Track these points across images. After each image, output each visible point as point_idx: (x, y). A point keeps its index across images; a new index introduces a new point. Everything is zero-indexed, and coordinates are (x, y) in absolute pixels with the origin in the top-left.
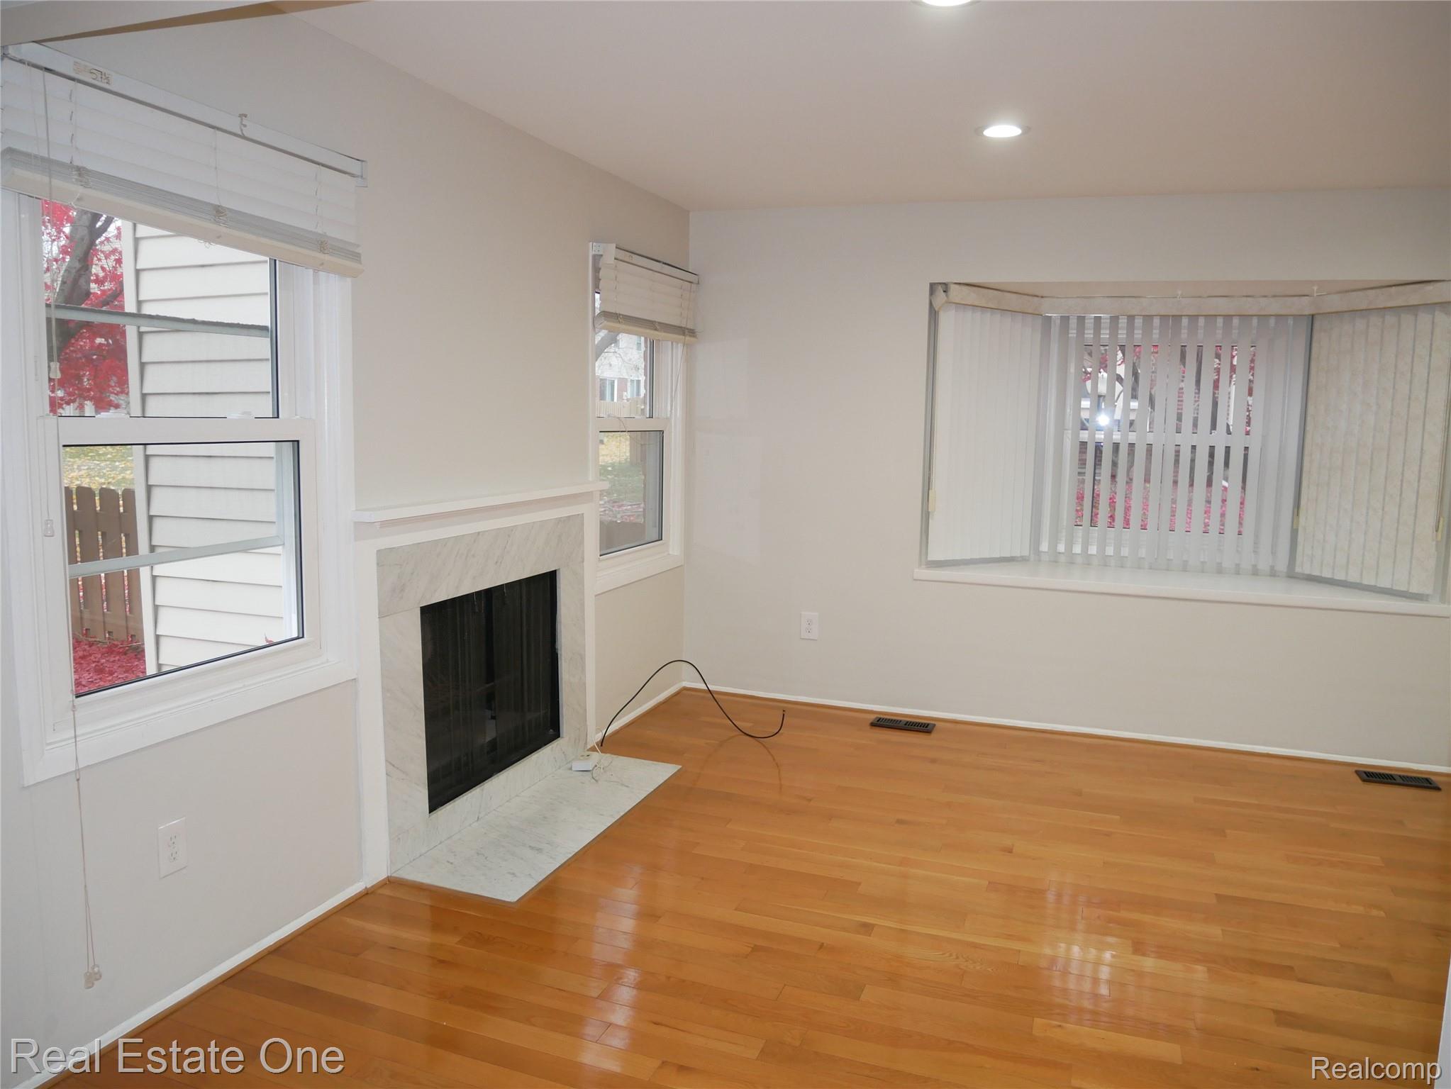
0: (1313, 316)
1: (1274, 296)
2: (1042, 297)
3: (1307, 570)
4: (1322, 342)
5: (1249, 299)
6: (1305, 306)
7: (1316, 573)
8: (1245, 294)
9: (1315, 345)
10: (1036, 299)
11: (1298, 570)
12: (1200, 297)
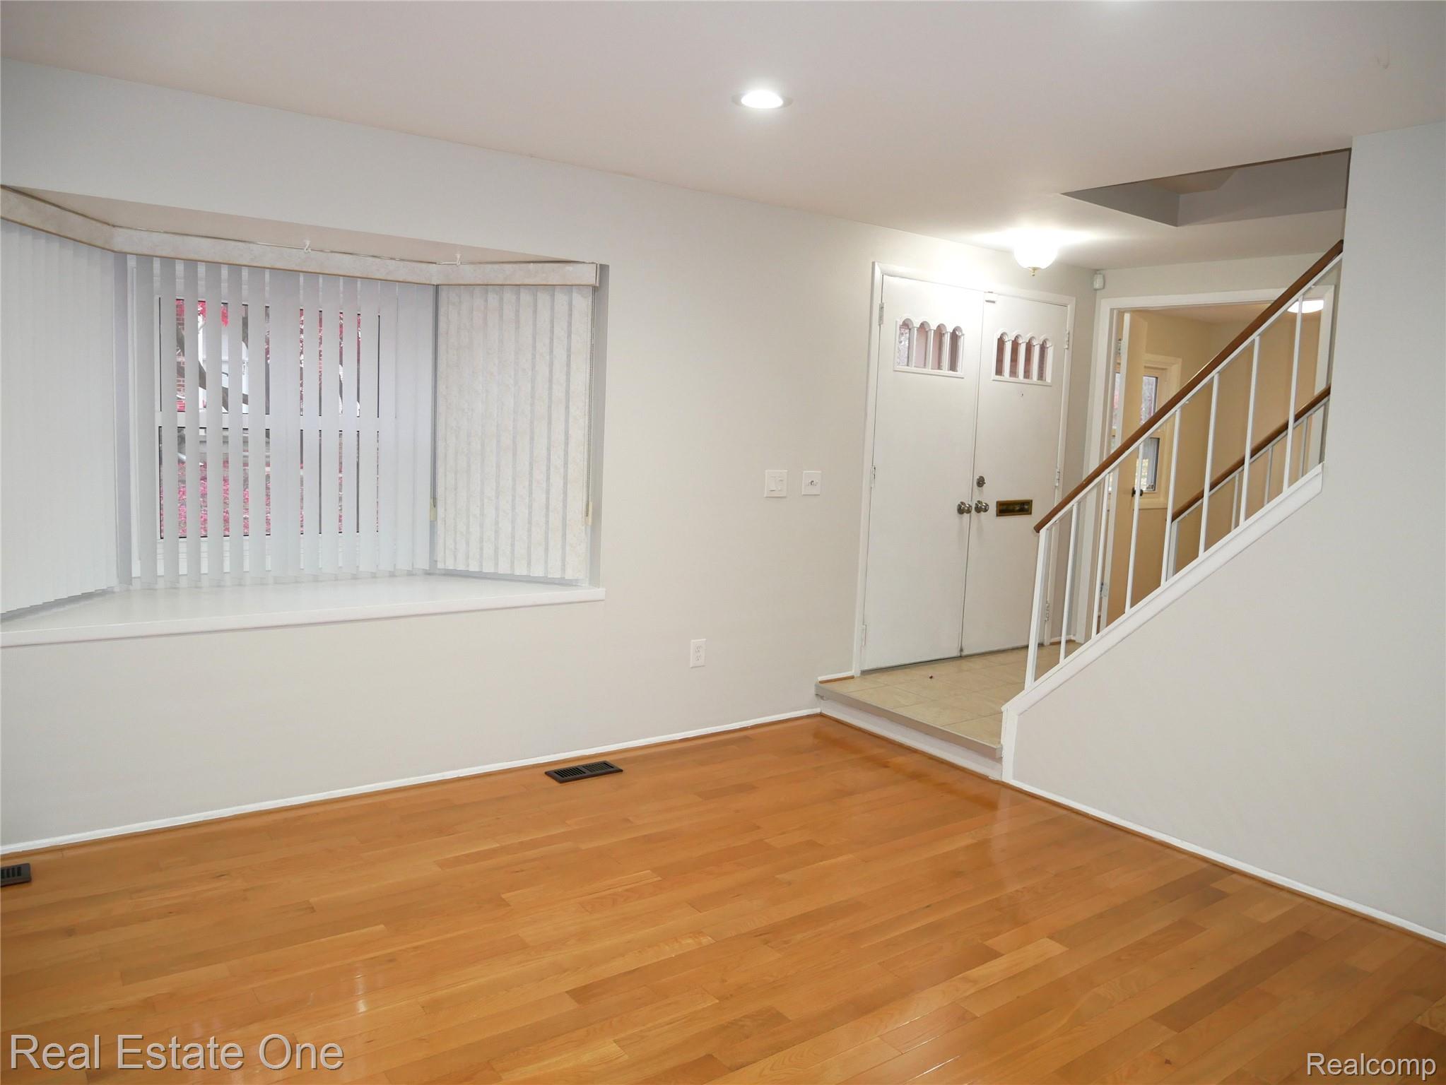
0: (437, 286)
1: (402, 260)
2: (114, 226)
3: (450, 565)
4: (450, 315)
5: (378, 260)
6: (434, 274)
7: (461, 567)
8: (371, 254)
9: (442, 319)
10: (106, 227)
11: (440, 566)
12: (321, 251)
